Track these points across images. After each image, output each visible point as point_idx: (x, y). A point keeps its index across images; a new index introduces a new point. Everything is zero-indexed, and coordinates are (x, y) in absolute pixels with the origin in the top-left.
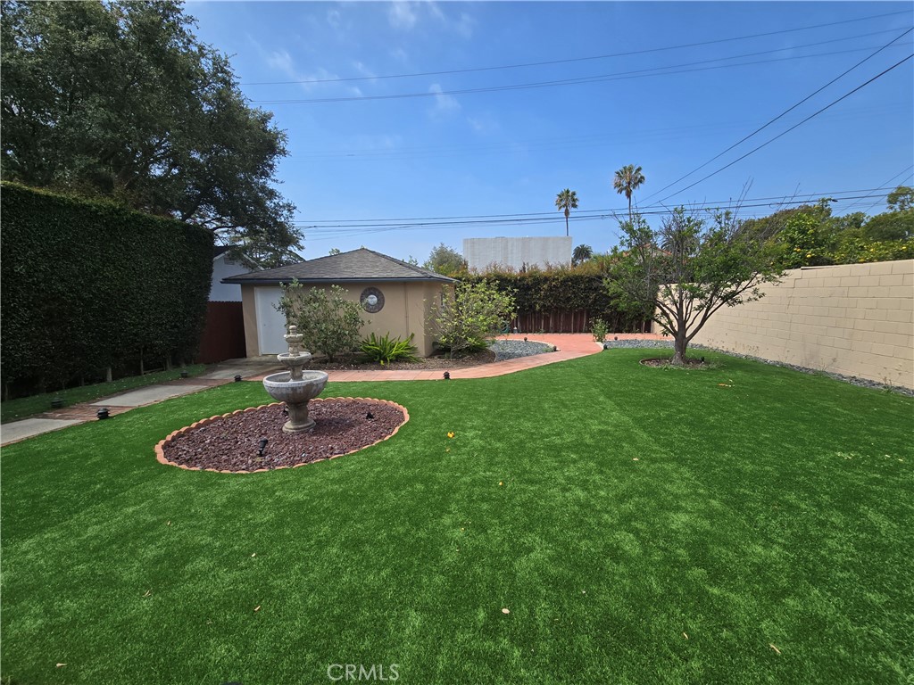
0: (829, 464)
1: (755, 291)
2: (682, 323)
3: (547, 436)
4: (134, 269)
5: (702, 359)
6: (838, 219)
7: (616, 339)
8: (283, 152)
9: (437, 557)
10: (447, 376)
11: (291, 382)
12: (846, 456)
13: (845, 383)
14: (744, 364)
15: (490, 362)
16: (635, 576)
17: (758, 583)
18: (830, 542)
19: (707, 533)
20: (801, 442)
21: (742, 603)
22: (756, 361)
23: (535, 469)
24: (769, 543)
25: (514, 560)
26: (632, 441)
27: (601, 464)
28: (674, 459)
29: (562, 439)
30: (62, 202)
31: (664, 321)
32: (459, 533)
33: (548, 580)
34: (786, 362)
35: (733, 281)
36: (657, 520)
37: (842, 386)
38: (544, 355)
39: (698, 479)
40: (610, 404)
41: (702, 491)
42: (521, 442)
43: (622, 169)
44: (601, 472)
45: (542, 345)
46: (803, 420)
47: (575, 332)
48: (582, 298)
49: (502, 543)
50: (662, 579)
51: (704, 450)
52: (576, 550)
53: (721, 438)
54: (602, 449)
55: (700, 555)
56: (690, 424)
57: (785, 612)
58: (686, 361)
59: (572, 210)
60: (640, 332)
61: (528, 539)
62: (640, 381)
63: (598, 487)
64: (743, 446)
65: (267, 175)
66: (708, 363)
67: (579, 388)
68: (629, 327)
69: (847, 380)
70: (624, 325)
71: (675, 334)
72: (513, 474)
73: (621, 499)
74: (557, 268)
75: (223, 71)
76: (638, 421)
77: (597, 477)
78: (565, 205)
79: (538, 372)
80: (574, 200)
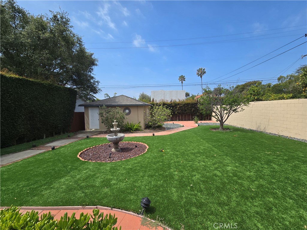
0: (264, 155)
1: (242, 109)
2: (222, 118)
3: (190, 150)
4: (54, 102)
5: (228, 128)
6: (264, 85)
7: (201, 122)
8: (96, 65)
9: (173, 178)
10: (154, 135)
11: (114, 137)
12: (268, 153)
13: (268, 134)
14: (240, 130)
15: (164, 130)
16: (221, 179)
17: (249, 179)
18: (264, 171)
19: (236, 170)
20: (257, 150)
21: (246, 183)
22: (243, 129)
23: (190, 158)
24: (250, 172)
25: (192, 177)
26: (213, 151)
27: (206, 157)
28: (225, 155)
29: (194, 151)
30: (36, 83)
31: (216, 117)
32: (176, 173)
33: (201, 181)
34: (252, 129)
35: (236, 106)
36: (224, 168)
37: (267, 135)
38: (180, 128)
39: (232, 159)
40: (204, 142)
41: (233, 162)
42: (183, 152)
43: (199, 69)
44: (207, 159)
45: (179, 125)
46: (257, 145)
47: (188, 120)
48: (190, 110)
49: (188, 175)
50: (227, 180)
51: (232, 152)
52: (206, 175)
53: (236, 149)
54: (206, 153)
55: (235, 175)
56: (227, 146)
57: (255, 184)
58: (223, 129)
59: (183, 82)
60: (208, 120)
61: (194, 173)
62: (211, 135)
63: (207, 162)
64: (242, 151)
65: (91, 72)
66: (230, 130)
67: (194, 137)
68: (204, 119)
69: (269, 134)
70: (203, 118)
71: (220, 121)
72: (184, 160)
73: (214, 164)
74: (182, 101)
75: (80, 41)
76: (213, 146)
77: (207, 160)
78: (181, 80)
79: (180, 133)
80: (184, 78)
